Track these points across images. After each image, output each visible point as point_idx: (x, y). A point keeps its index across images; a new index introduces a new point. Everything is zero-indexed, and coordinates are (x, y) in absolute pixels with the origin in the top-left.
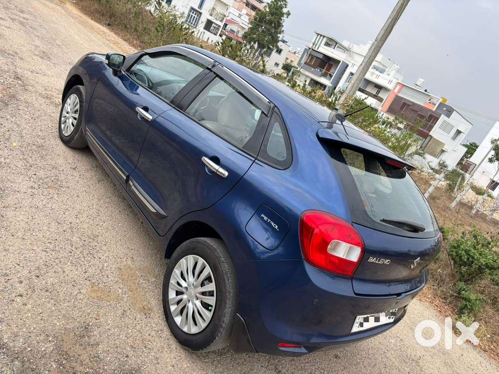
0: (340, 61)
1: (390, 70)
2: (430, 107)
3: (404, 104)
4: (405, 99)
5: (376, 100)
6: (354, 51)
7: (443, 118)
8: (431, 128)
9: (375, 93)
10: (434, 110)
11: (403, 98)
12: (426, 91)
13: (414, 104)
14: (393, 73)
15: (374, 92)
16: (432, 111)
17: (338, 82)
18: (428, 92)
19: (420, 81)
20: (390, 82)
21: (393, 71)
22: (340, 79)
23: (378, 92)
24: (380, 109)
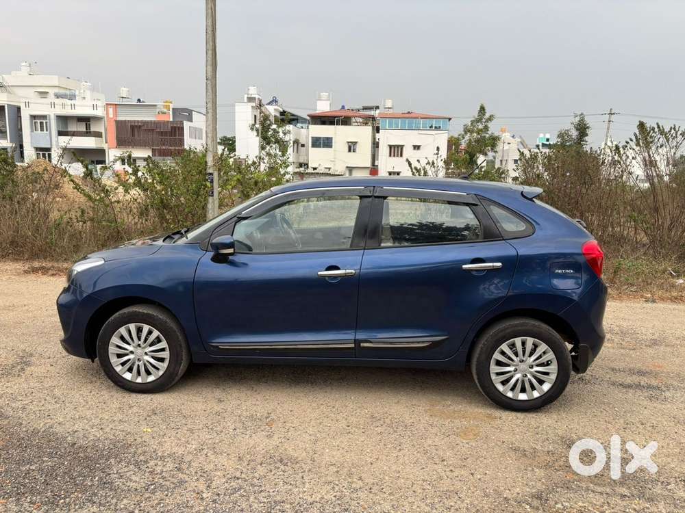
0: (4, 107)
1: (82, 91)
2: (163, 118)
3: (133, 128)
4: (131, 121)
5: (94, 138)
6: (10, 84)
7: (186, 125)
8: (182, 142)
9: (85, 130)
10: (171, 120)
11: (126, 122)
12: (139, 100)
13: (145, 123)
14: (88, 94)
15: (82, 128)
16: (171, 122)
17: (21, 136)
18: (143, 102)
19: (124, 92)
20: (95, 107)
21: (87, 91)
22: (21, 130)
23: (88, 127)
24: (105, 146)
